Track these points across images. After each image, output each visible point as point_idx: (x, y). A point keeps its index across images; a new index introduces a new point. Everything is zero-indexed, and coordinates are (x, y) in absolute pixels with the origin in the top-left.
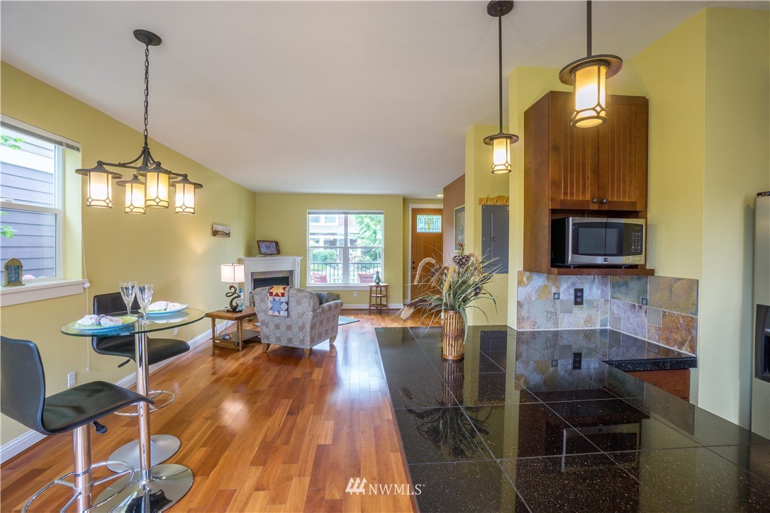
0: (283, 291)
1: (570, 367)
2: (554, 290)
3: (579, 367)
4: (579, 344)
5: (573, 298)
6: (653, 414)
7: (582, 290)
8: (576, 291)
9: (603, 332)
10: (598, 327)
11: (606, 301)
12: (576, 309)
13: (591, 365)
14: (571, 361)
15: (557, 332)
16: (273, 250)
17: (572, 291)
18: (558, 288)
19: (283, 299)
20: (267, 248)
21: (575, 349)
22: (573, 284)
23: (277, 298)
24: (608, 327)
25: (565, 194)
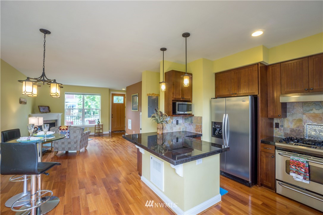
0: (67, 128)
1: (176, 141)
2: (172, 121)
3: (178, 142)
4: (178, 135)
5: (176, 123)
6: (195, 149)
7: (178, 121)
8: (177, 121)
9: (183, 131)
10: (182, 130)
11: (183, 123)
12: (177, 126)
13: (180, 140)
14: (176, 140)
15: (173, 132)
16: (47, 110)
17: (176, 121)
18: (173, 120)
19: (67, 131)
20: (44, 109)
21: (177, 136)
22: (176, 119)
23: (63, 131)
24: (184, 130)
25: (175, 96)
